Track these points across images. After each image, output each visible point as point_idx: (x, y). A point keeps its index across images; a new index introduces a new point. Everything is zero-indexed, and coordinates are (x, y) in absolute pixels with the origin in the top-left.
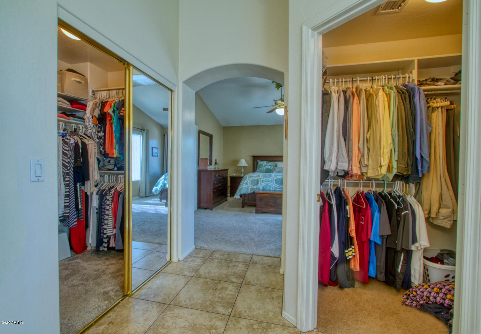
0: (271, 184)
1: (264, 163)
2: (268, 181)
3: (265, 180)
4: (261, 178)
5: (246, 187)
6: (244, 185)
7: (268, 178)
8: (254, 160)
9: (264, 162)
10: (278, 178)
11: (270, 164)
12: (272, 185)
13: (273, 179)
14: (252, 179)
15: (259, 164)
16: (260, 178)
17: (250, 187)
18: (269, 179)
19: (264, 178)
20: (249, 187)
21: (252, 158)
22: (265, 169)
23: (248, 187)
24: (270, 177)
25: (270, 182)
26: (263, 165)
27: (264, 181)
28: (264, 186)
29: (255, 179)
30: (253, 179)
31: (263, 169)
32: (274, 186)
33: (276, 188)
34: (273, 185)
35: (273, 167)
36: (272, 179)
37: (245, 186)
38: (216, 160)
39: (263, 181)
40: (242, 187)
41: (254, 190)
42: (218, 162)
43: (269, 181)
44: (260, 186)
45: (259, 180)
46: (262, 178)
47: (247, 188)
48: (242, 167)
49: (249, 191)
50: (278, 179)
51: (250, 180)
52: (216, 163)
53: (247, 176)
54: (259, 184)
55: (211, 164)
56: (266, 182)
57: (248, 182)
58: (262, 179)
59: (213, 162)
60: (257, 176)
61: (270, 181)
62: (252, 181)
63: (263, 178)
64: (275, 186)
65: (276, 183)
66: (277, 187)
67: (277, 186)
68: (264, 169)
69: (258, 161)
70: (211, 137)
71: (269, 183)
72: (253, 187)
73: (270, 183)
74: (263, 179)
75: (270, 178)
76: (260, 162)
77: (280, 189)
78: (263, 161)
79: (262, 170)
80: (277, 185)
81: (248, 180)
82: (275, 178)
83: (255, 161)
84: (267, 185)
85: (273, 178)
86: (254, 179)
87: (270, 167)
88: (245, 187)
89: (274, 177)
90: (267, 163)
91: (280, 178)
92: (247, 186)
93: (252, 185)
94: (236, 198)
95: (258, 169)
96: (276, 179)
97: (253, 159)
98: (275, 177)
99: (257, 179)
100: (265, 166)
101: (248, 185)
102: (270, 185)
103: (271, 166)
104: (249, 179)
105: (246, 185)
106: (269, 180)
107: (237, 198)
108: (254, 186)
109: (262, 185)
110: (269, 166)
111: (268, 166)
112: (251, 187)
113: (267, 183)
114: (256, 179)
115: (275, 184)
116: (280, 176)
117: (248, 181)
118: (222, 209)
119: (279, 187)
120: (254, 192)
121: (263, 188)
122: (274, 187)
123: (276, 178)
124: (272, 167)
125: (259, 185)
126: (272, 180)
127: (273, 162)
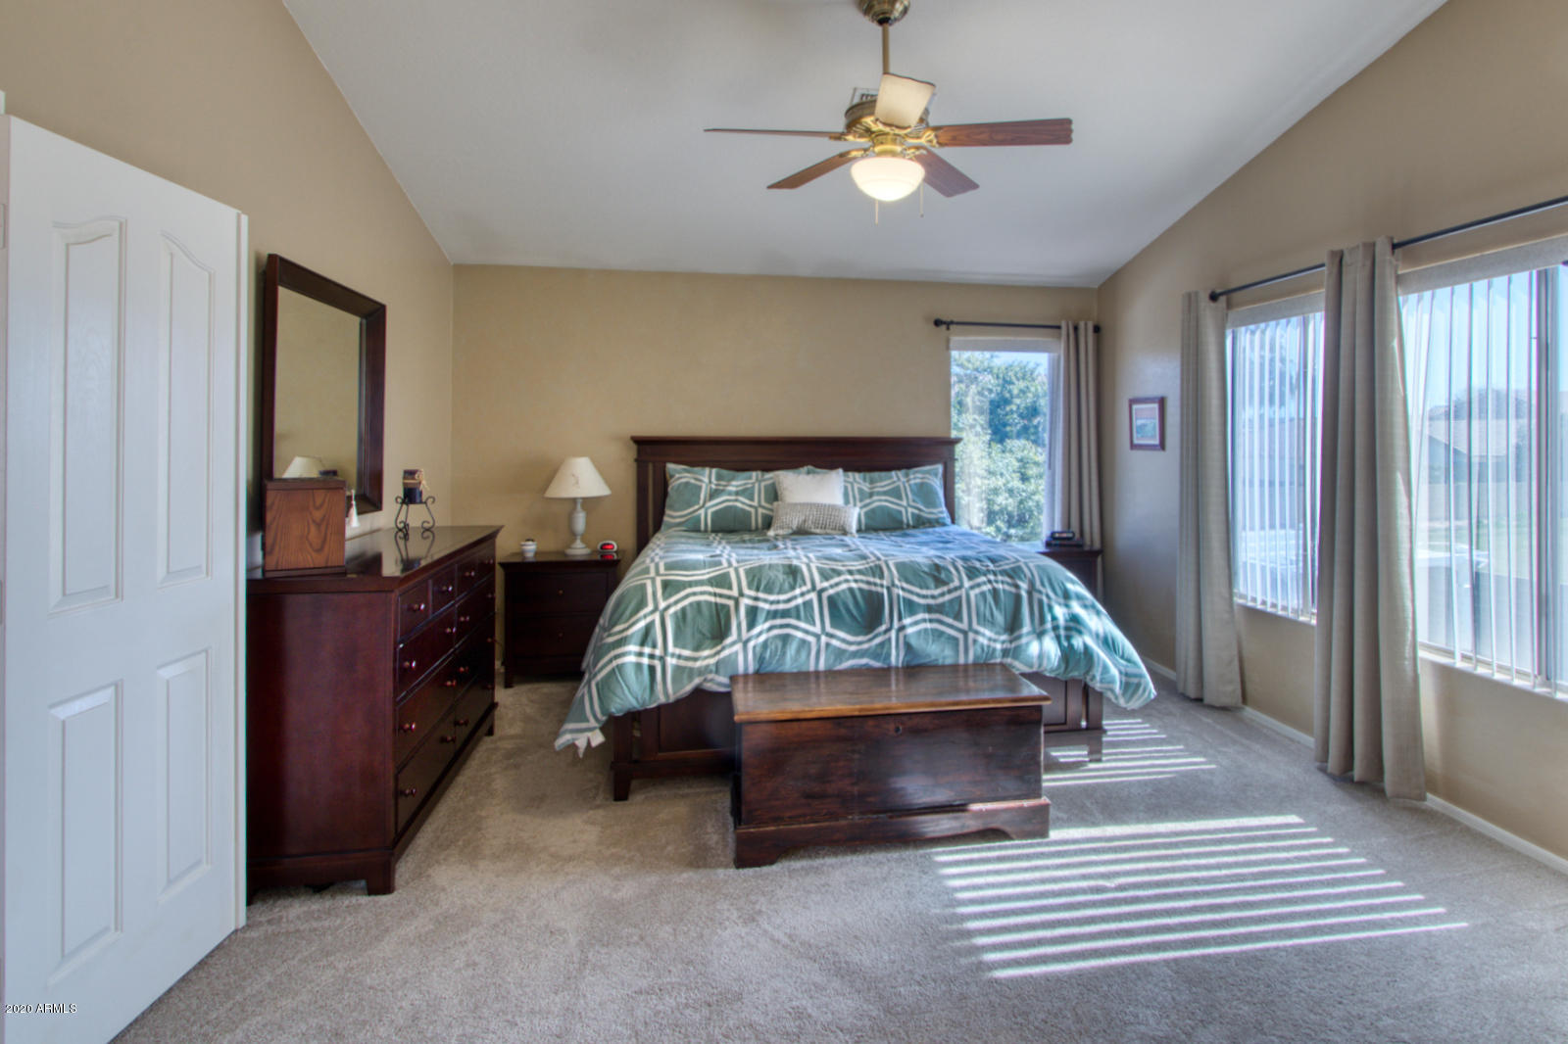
0: (807, 632)
1: (706, 478)
2: (785, 614)
3: (767, 606)
4: (741, 594)
5: (645, 661)
6: (633, 648)
7: (780, 592)
8: (641, 463)
9: (707, 470)
10: (844, 586)
11: (738, 482)
12: (811, 639)
13: (813, 596)
14: (680, 606)
15: (673, 484)
16: (735, 592)
17: (671, 661)
18: (789, 601)
19: (761, 595)
20: (662, 659)
21: (634, 447)
22: (715, 514)
23: (657, 664)
24: (793, 588)
25: (798, 618)
26: (700, 488)
27: (761, 617)
28: (765, 645)
29: (698, 604)
30: (686, 603)
31: (702, 512)
32: (824, 639)
33: (840, 654)
34: (818, 637)
35: (755, 503)
36: (808, 597)
37: (640, 654)
38: (410, 474)
39: (753, 614)
40: (620, 667)
41: (697, 681)
42: (425, 487)
43: (795, 613)
44: (738, 647)
45: (726, 607)
46: (747, 591)
47: (652, 669)
48: (574, 500)
49: (668, 691)
50: (848, 594)
51: (672, 610)
52: (410, 496)
53: (643, 587)
54: (733, 637)
55: (371, 501)
56: (778, 621)
57: (652, 623)
58: (745, 602)
59: (392, 487)
60: (711, 582)
61: (797, 607)
62: (682, 617)
63: (752, 593)
64: (835, 642)
65: (837, 619)
66: (844, 646)
67: (844, 641)
68: (710, 511)
69: (671, 467)
70: (373, 317)
71: (793, 621)
72: (695, 659)
73: (802, 625)
74: (756, 599)
75: (798, 591)
76: (680, 475)
77: (864, 661)
78: (696, 469)
79: (698, 519)
80: (841, 634)
81: (656, 609)
82: (823, 590)
83: (650, 467)
84: (786, 639)
85: (814, 588)
86: (691, 604)
87: (743, 503)
88: (639, 666)
89: (819, 586)
90: (719, 478)
91: (854, 585)
92: (652, 656)
93: (684, 647)
94: (573, 747)
95: (672, 516)
96: (831, 599)
97: (639, 452)
98: (826, 584)
99: (712, 599)
100: (713, 495)
101: (654, 646)
102: (799, 634)
103: (747, 493)
104: (662, 605)
105: (647, 650)
106: (793, 604)
107: (581, 743)
108: (697, 648)
109: (751, 644)
110: (737, 493)
111: (730, 494)
112: (679, 657)
113: (782, 626)
114: (709, 603)
115: (829, 628)
116: (850, 572)
117: (657, 617)
118: (472, 853)
119: (853, 648)
120: (698, 692)
121: (761, 660)
122: (828, 645)
123: (831, 592)
124: (752, 499)
125: (728, 641)
126: (808, 604)
127: (754, 474)
